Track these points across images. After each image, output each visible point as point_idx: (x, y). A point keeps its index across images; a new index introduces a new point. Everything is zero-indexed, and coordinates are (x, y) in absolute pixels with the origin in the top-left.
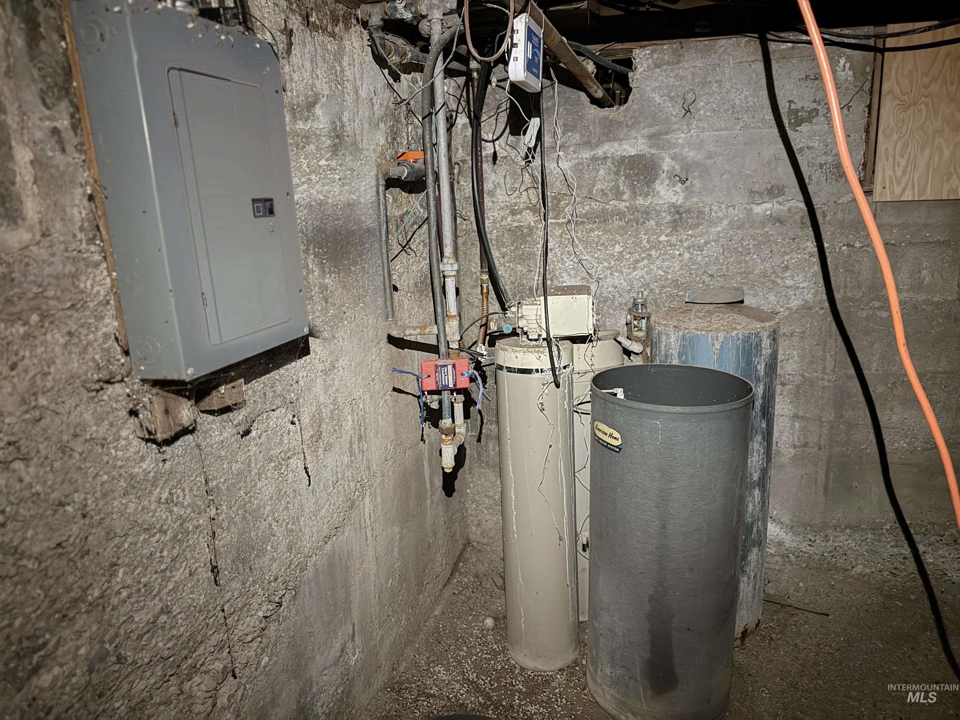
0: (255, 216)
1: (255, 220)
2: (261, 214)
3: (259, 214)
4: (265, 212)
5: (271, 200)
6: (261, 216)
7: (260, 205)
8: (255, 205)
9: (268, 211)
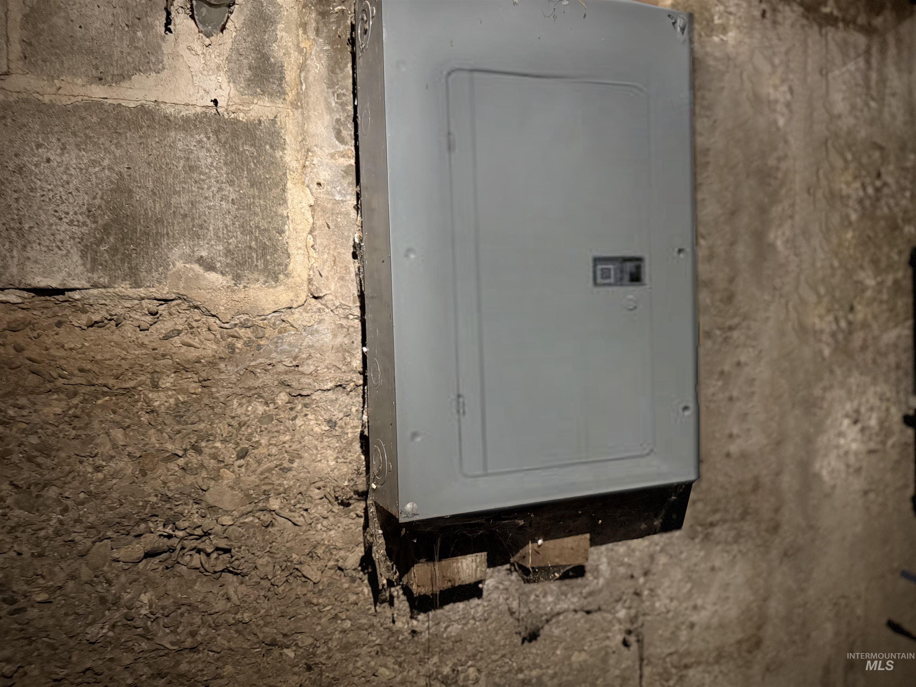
0: (595, 284)
1: (596, 289)
2: (612, 280)
3: (607, 281)
4: (621, 279)
5: (639, 259)
6: (610, 285)
7: (611, 267)
8: (599, 267)
9: (627, 277)
